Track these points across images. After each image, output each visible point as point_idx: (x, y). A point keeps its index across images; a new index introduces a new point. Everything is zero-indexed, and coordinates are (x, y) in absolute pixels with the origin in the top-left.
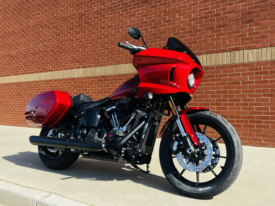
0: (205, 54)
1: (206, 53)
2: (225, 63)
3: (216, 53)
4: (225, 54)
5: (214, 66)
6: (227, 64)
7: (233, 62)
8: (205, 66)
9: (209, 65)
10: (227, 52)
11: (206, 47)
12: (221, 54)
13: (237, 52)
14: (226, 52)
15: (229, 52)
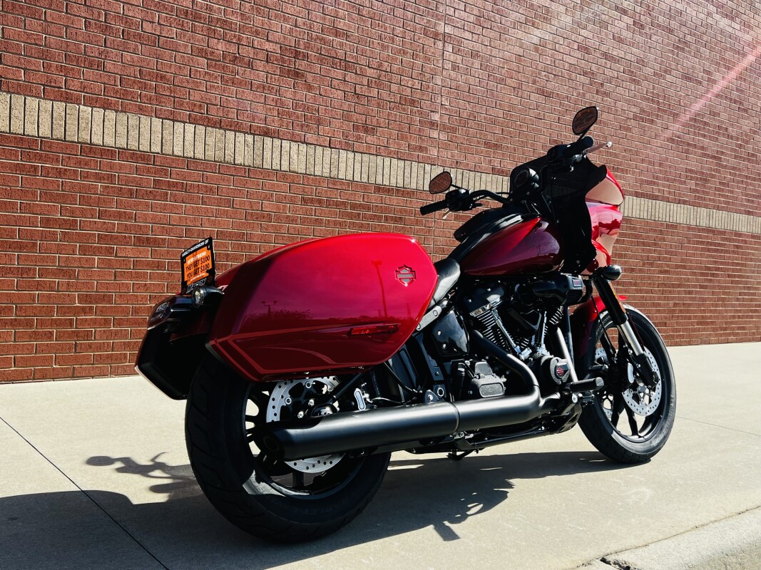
0: (190, 123)
1: (194, 121)
2: (239, 160)
3: (221, 128)
4: (240, 137)
5: (215, 161)
6: (246, 164)
7: (258, 162)
8: (191, 158)
9: (201, 158)
10: (247, 133)
11: (195, 105)
12: (230, 135)
13: (268, 140)
14: (245, 133)
15: (251, 134)
